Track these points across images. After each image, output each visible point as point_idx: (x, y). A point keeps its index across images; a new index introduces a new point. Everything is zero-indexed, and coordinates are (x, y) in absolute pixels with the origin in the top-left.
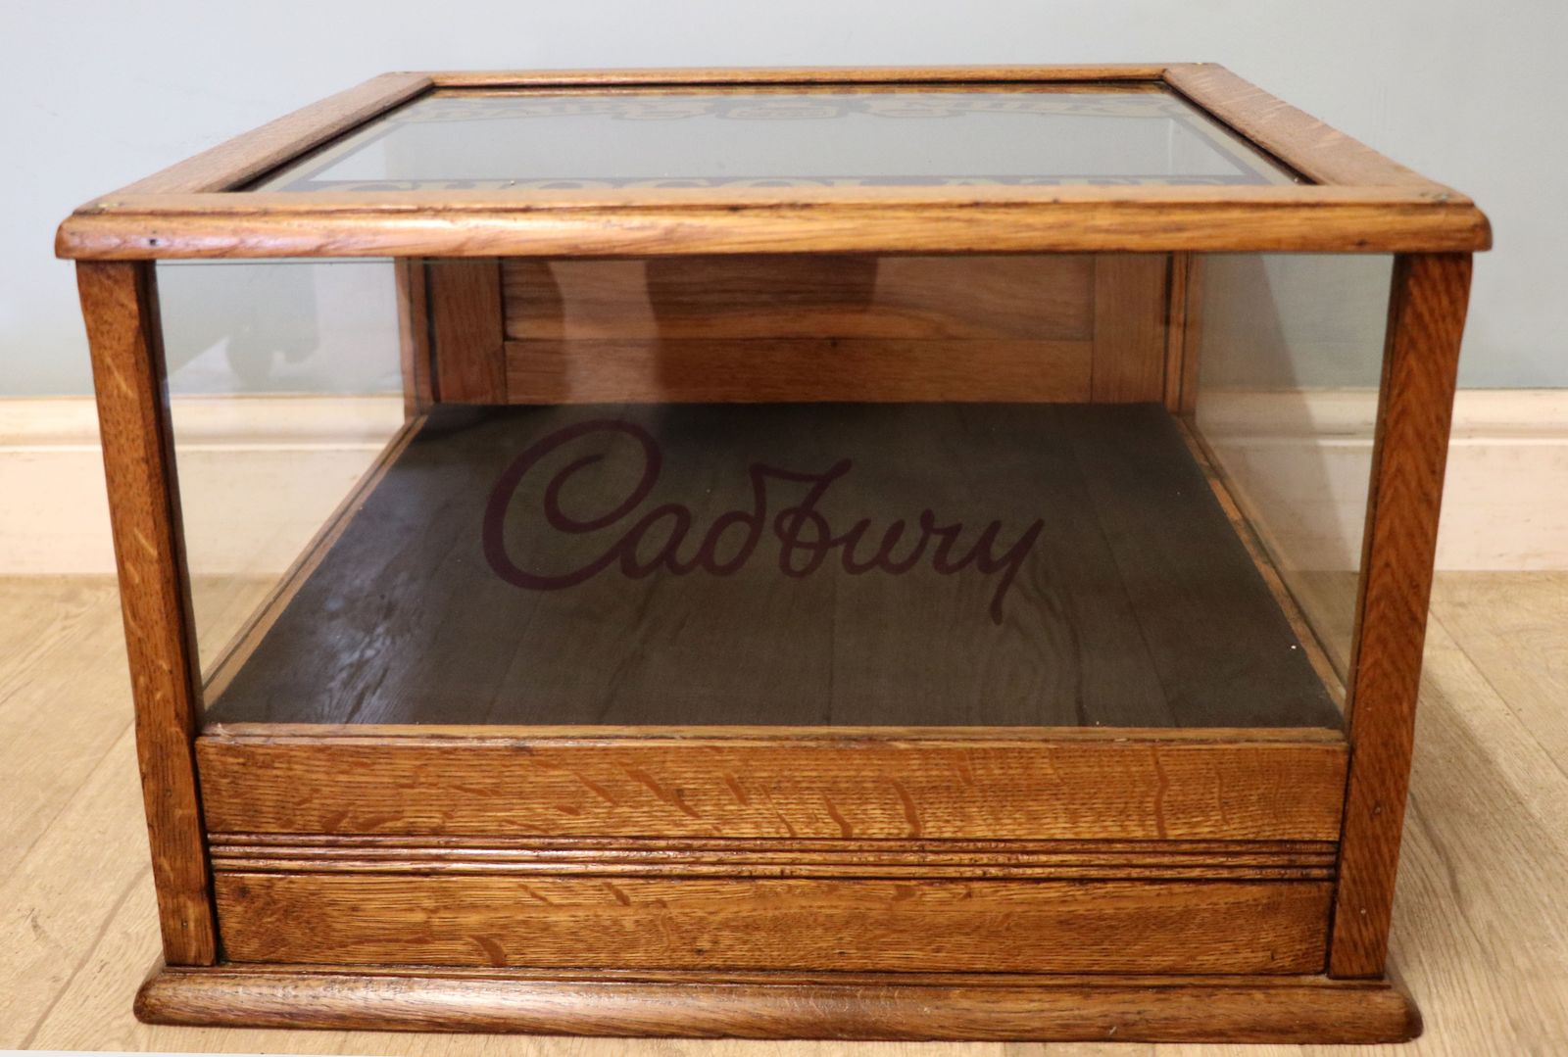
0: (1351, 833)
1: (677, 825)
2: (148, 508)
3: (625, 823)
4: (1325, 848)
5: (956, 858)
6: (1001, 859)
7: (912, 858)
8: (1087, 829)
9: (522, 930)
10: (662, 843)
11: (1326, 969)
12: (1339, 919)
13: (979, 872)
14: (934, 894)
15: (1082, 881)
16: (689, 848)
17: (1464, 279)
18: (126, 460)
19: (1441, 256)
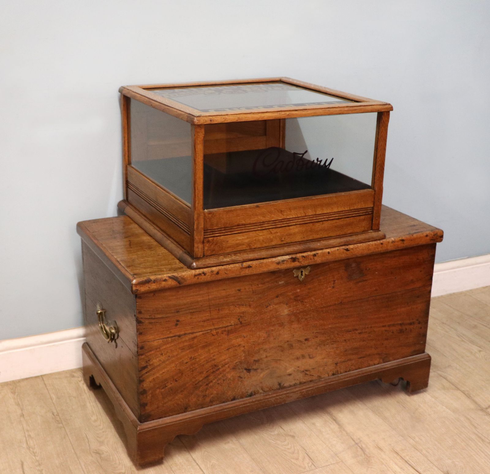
0: (375, 205)
1: (280, 217)
2: (202, 169)
3: (273, 218)
4: (371, 208)
5: (321, 217)
6: (327, 217)
7: (315, 218)
8: (340, 209)
9: (254, 241)
10: (278, 221)
11: (372, 229)
12: (374, 220)
13: (324, 219)
14: (317, 224)
15: (338, 219)
16: (282, 222)
17: (389, 115)
18: (199, 160)
19: (386, 112)
